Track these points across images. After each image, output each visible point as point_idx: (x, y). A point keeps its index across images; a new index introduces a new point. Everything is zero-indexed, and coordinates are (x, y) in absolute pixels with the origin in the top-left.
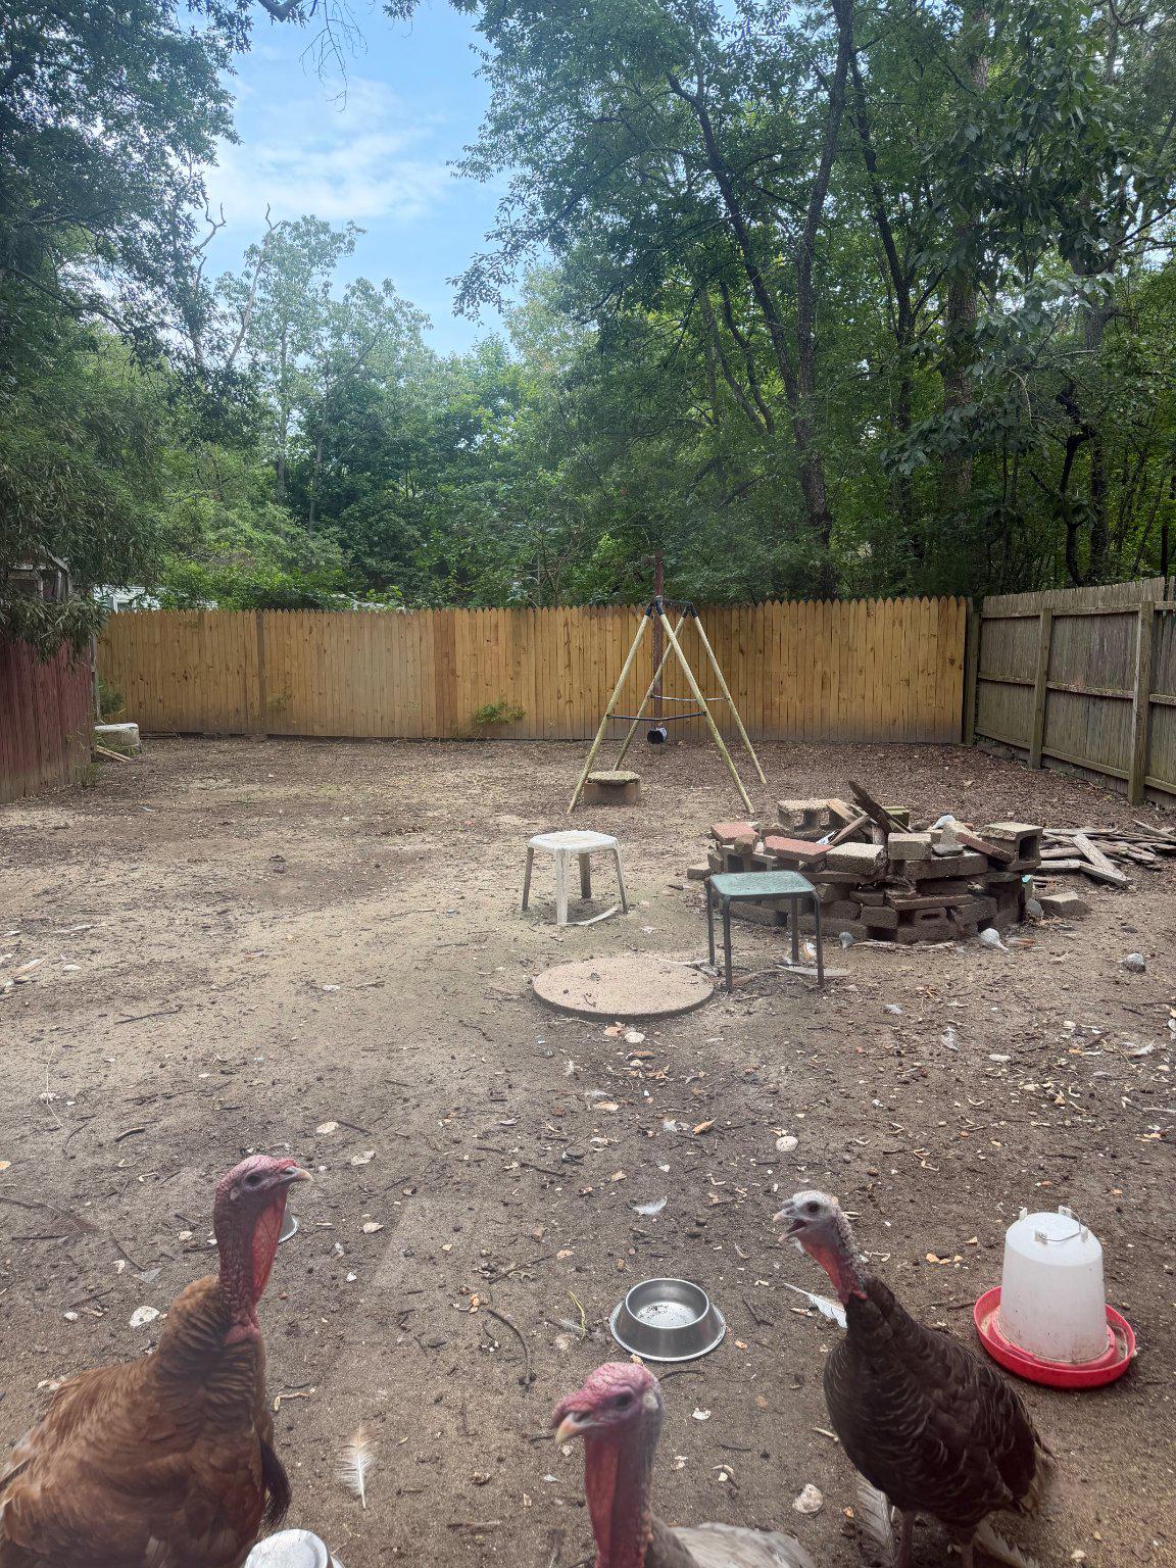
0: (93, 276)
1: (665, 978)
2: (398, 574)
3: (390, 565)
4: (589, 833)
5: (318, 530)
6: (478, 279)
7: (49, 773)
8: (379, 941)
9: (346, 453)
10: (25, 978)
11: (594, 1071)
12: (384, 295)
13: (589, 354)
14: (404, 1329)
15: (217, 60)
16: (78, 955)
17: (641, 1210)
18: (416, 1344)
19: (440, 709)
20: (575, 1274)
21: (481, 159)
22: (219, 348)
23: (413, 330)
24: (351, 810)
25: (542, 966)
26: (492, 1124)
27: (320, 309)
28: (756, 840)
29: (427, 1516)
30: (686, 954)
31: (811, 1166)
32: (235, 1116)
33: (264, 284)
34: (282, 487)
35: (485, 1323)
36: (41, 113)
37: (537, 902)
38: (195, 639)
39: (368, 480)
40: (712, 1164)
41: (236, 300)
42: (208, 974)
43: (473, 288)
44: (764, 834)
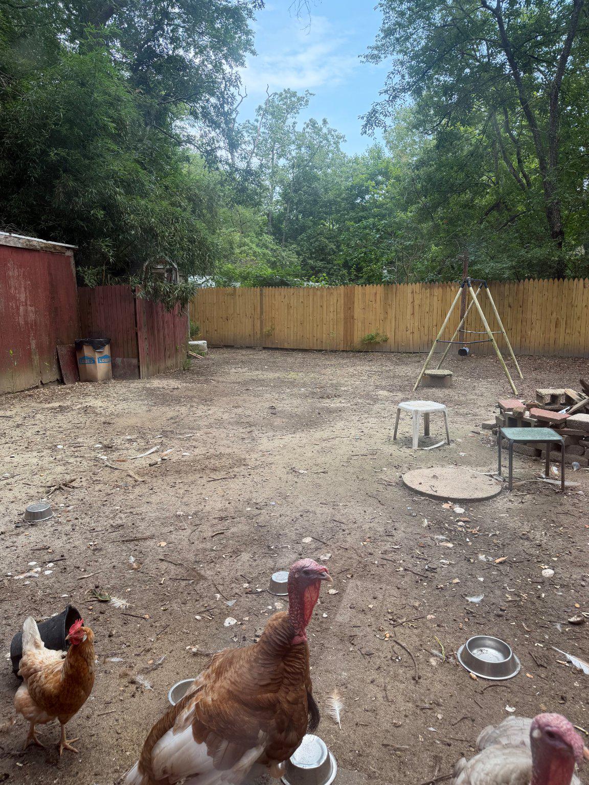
0: (187, 126)
1: (474, 481)
2: (324, 268)
3: (320, 264)
4: (429, 402)
5: (286, 247)
6: (374, 115)
7: (169, 363)
8: (323, 451)
9: (301, 208)
10: (166, 458)
11: (438, 525)
12: (322, 126)
13: (428, 151)
14: (353, 644)
15: (247, 14)
16: (188, 448)
17: (470, 599)
18: (359, 652)
19: (345, 336)
20: (437, 628)
21: (376, 52)
22: (245, 158)
23: (336, 143)
24: (304, 385)
25: (406, 469)
26: (388, 547)
27: (291, 135)
28: (525, 410)
29: (371, 738)
30: (485, 469)
31: (562, 586)
32: (265, 530)
33: (265, 125)
34: (270, 226)
35: (393, 646)
36: (167, 49)
37: (401, 436)
38: (232, 301)
39: (311, 221)
40: (507, 580)
41: (251, 133)
42: (246, 461)
43: (372, 120)
44: (529, 407)
